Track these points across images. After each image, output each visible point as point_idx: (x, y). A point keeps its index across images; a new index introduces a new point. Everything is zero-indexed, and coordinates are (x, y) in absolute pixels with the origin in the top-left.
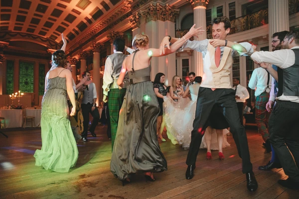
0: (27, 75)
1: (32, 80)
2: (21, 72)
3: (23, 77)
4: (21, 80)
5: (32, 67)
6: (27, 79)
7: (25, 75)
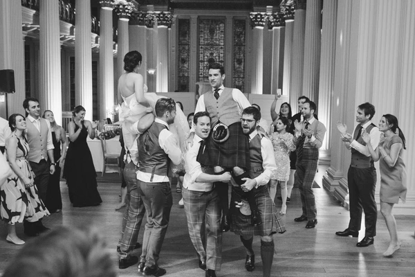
0: (212, 45)
1: (222, 55)
2: (202, 41)
3: (206, 49)
4: (201, 56)
5: (222, 29)
6: (212, 54)
7: (208, 45)
